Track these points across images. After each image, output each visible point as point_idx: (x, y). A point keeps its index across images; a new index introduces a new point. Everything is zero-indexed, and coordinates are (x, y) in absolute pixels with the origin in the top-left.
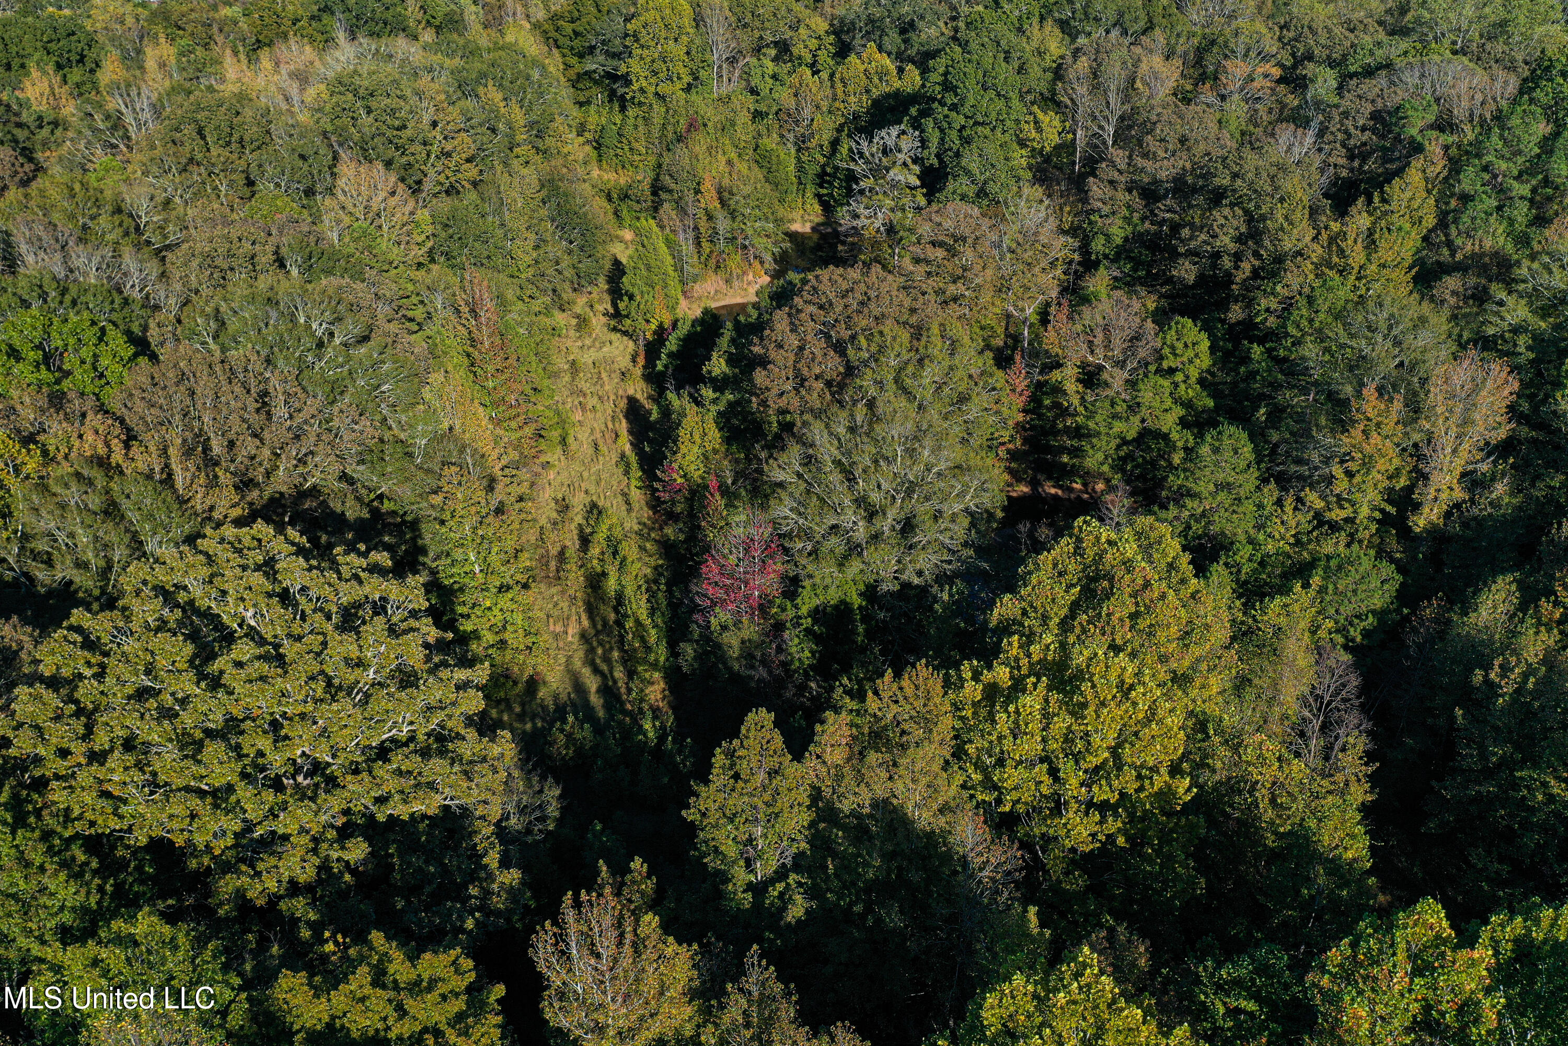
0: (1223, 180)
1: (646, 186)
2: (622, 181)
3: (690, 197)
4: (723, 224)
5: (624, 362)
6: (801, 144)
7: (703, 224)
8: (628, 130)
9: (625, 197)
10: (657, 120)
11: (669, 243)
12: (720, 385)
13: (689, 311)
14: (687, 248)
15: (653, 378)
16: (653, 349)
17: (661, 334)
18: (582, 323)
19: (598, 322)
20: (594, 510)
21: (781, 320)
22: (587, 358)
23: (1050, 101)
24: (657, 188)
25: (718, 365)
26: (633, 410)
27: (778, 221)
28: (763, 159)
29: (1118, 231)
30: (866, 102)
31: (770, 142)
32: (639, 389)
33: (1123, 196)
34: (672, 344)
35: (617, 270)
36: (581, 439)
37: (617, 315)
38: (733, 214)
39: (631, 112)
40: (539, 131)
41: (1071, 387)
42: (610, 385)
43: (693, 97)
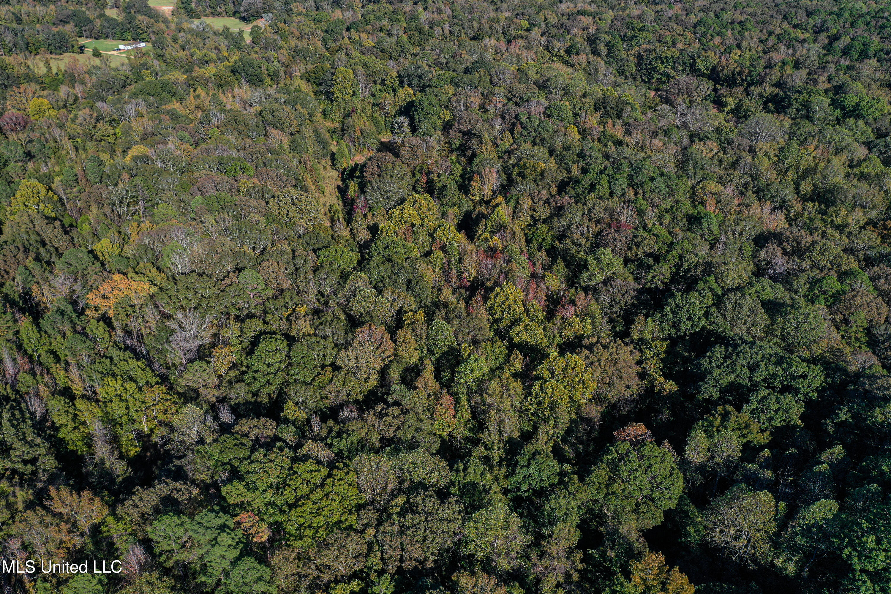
0: (474, 132)
1: (340, 129)
2: (333, 126)
3: (352, 132)
4: (362, 140)
5: (336, 176)
6: (386, 115)
7: (356, 140)
8: (334, 109)
9: (333, 132)
10: (343, 107)
11: (347, 146)
12: (357, 177)
13: (352, 163)
14: (352, 147)
15: (343, 180)
16: (343, 173)
17: (345, 169)
18: (324, 167)
19: (328, 167)
20: (331, 206)
21: (369, 164)
22: (327, 175)
23: (447, 108)
24: (343, 130)
25: (357, 173)
26: (338, 187)
27: (377, 139)
28: (374, 120)
29: (458, 143)
30: (405, 103)
31: (376, 115)
32: (340, 183)
33: (458, 134)
34: (347, 172)
35: (333, 155)
36: (327, 193)
37: (334, 165)
38: (364, 137)
39: (335, 103)
40: (310, 115)
41: (435, 178)
42: (333, 182)
43: (354, 98)
